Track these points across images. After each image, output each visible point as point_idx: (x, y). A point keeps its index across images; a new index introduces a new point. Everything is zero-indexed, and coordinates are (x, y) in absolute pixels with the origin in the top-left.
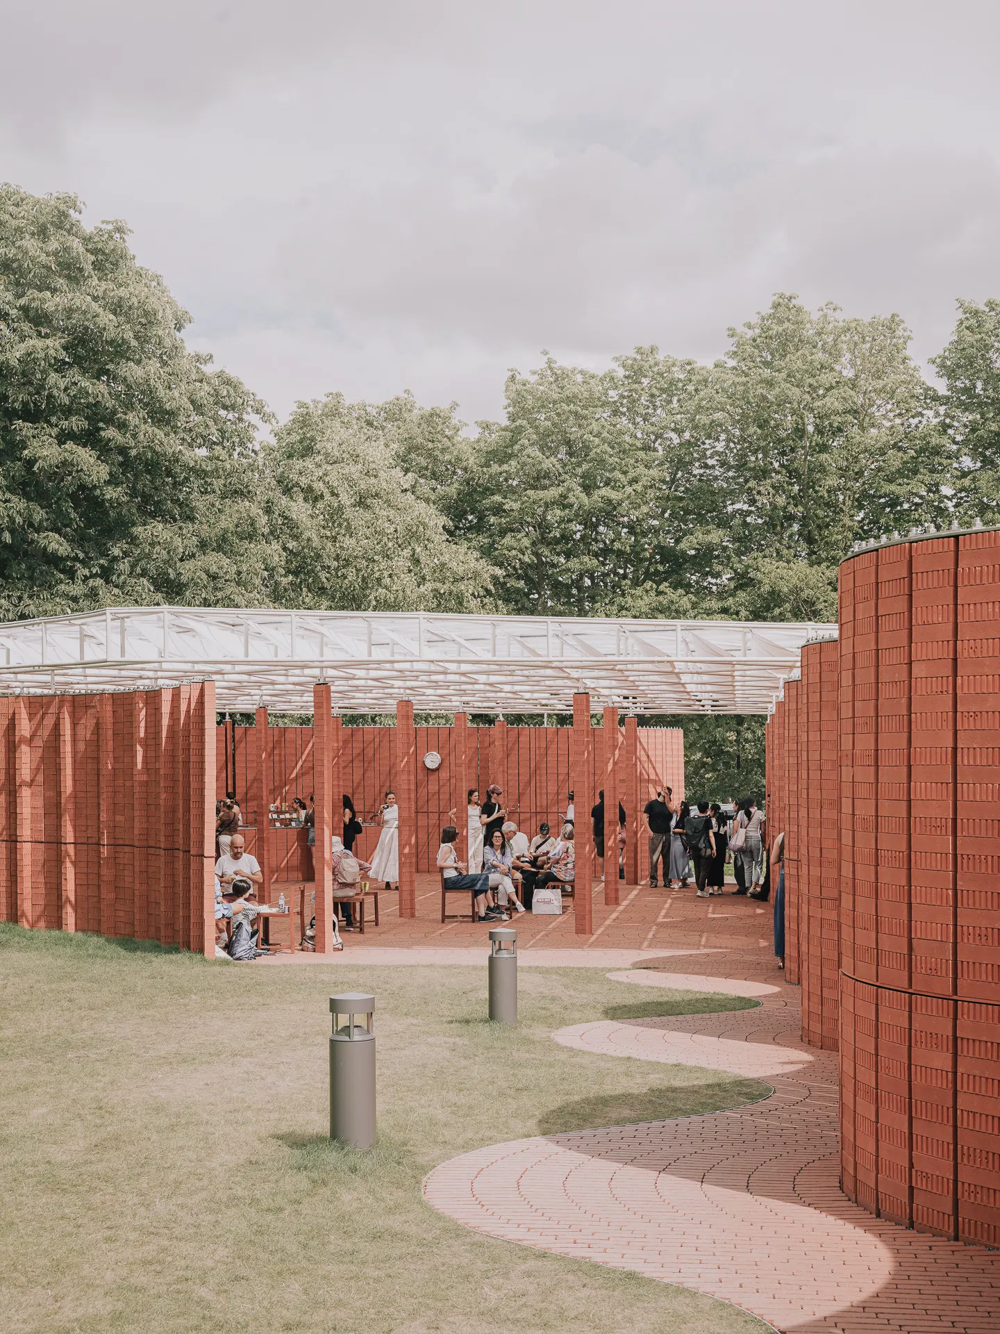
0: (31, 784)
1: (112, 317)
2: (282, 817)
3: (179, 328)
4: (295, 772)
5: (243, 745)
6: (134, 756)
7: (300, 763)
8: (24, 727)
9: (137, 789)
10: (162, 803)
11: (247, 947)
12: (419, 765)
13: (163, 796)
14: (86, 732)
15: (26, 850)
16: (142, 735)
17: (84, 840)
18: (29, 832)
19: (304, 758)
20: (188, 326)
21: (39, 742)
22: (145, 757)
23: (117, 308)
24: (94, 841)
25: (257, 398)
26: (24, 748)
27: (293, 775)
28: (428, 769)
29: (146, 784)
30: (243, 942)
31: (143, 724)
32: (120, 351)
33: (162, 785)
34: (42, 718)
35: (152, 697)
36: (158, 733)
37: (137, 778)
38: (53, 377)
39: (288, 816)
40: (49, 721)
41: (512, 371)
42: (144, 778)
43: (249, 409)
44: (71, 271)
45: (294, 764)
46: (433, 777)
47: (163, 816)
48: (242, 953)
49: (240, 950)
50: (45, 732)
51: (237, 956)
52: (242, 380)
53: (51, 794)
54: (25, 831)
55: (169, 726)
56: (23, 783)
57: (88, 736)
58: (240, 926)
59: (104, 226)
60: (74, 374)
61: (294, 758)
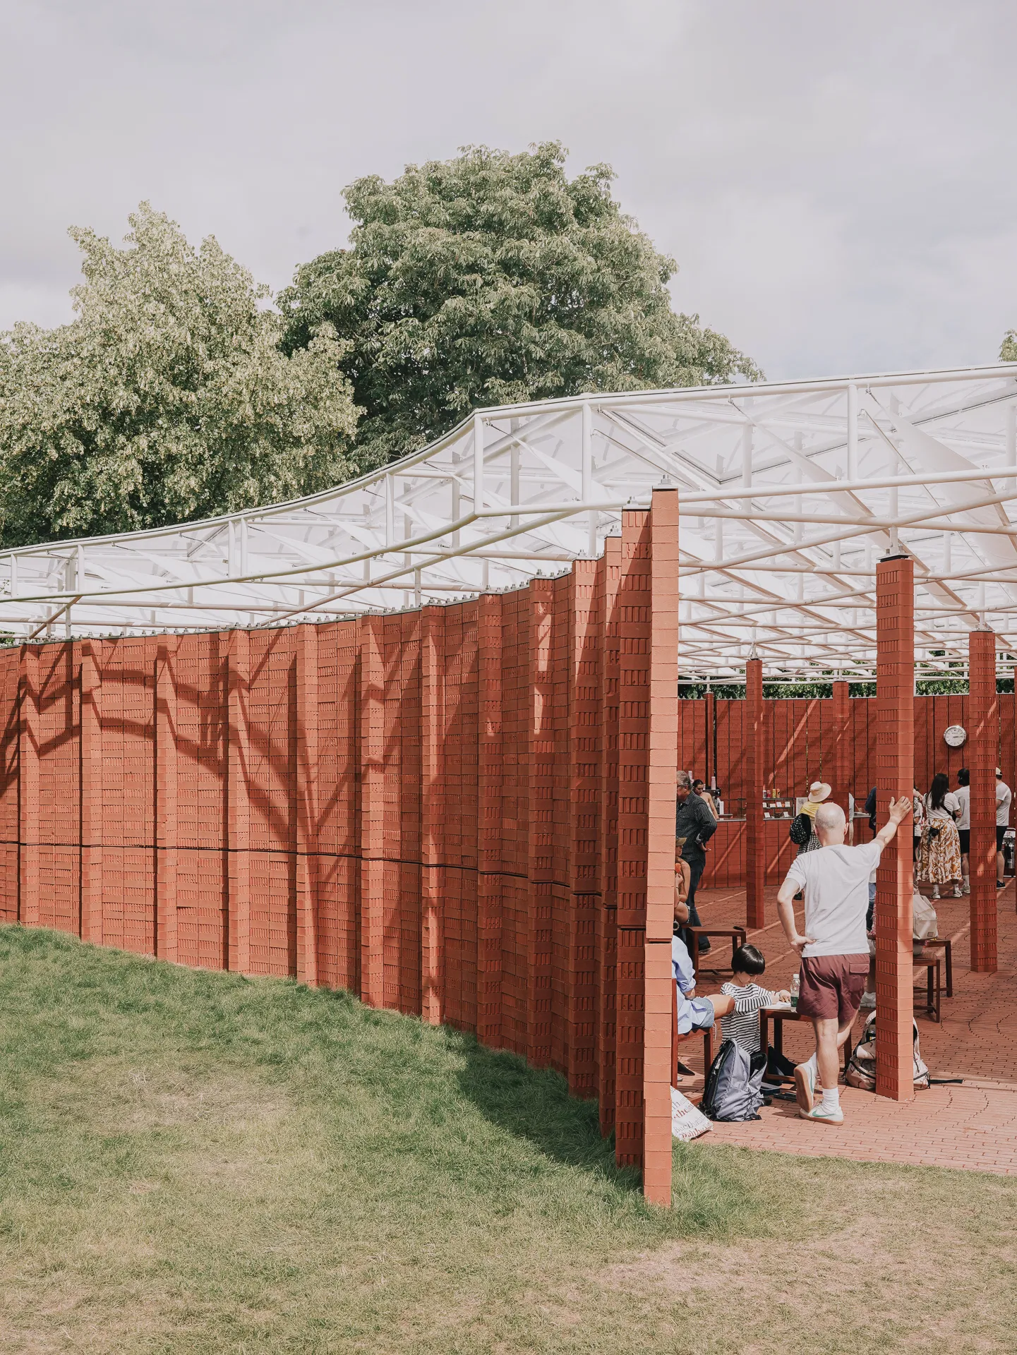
0: (382, 767)
1: (590, 259)
2: (772, 805)
3: (665, 278)
4: (785, 752)
5: (725, 721)
6: (531, 706)
7: (791, 741)
8: (375, 674)
9: (533, 771)
10: (573, 796)
11: (741, 1094)
12: (938, 742)
13: (575, 783)
14: (461, 672)
15: (376, 872)
16: (543, 665)
17: (456, 861)
18: (380, 843)
19: (796, 736)
20: (672, 276)
21: (396, 693)
22: (549, 710)
23: (599, 250)
24: (472, 865)
25: (744, 357)
26: (373, 703)
27: (782, 758)
28: (949, 746)
29: (551, 760)
30: (735, 1084)
31: (545, 644)
32: (598, 297)
33: (574, 761)
34: (402, 652)
35: (560, 589)
36: (569, 659)
37: (533, 749)
38: (528, 330)
39: (779, 805)
40: (410, 656)
41: (1009, 333)
42: (547, 747)
43: (736, 369)
44: (551, 221)
45: (784, 743)
46: (956, 758)
47: (573, 824)
48: (734, 1108)
49: (729, 1099)
50: (404, 675)
51: (722, 1112)
52: (728, 338)
53: (410, 779)
54: (375, 841)
55: (588, 638)
56: (372, 764)
57: (465, 675)
58: (727, 1047)
59: (588, 173)
60: (552, 328)
61: (784, 736)
